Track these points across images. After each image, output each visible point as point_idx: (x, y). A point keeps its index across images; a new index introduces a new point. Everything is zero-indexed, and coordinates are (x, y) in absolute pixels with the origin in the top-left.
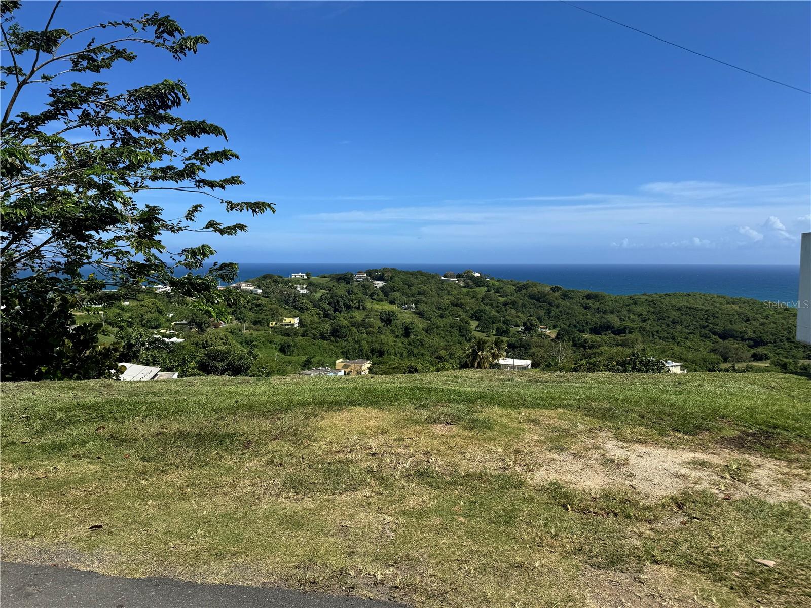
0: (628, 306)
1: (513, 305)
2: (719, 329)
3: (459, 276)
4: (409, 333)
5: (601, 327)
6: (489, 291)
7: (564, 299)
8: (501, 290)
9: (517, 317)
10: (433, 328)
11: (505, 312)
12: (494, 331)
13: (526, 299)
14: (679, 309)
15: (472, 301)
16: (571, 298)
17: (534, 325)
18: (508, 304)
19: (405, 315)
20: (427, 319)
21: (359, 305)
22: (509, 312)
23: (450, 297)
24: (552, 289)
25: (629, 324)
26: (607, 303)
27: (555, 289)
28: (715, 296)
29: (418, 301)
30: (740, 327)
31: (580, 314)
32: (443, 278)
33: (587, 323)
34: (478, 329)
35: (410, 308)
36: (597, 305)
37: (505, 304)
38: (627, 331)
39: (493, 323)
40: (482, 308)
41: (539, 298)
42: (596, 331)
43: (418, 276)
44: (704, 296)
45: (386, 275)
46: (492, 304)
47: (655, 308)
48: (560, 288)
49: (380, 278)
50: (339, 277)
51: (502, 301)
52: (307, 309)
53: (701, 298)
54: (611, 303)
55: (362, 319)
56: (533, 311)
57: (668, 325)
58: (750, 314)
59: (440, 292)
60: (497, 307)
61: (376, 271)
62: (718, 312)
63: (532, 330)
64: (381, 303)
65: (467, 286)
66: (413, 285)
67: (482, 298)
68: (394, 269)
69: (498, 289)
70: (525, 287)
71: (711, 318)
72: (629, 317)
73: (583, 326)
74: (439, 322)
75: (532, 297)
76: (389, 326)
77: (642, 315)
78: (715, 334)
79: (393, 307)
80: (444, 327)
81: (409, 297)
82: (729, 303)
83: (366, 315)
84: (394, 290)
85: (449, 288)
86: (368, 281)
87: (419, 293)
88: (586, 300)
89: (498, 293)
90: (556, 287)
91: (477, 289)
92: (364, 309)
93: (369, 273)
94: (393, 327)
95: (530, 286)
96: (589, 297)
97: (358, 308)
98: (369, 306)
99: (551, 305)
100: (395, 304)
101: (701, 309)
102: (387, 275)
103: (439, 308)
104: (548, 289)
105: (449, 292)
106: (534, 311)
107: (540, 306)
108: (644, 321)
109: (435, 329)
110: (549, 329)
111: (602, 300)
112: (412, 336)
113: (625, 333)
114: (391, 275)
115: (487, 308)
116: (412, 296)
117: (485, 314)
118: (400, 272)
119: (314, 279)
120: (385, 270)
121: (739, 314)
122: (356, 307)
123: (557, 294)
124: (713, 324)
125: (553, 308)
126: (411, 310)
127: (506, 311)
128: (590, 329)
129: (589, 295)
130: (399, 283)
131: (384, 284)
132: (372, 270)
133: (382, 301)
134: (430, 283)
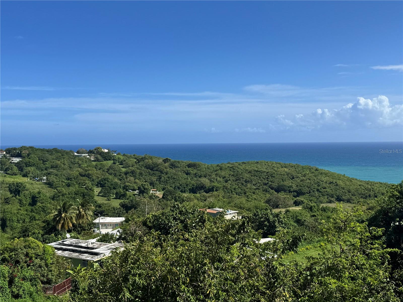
0: (216, 171)
1: (133, 173)
2: (275, 185)
3: (90, 152)
4: (36, 201)
5: (196, 187)
6: (114, 163)
7: (172, 168)
8: (124, 163)
9: (135, 183)
10: (59, 196)
11: (125, 179)
12: (114, 195)
13: (143, 168)
14: (250, 172)
15: (99, 172)
16: (177, 167)
17: (147, 189)
18: (128, 173)
19: (35, 186)
20: (55, 188)
22: (128, 179)
23: (79, 169)
24: (164, 161)
25: (216, 184)
26: (202, 170)
27: (165, 161)
28: (274, 163)
29: (49, 174)
30: (288, 183)
31: (183, 178)
32: (76, 154)
33: (187, 185)
34: (101, 194)
35: (41, 180)
36: (195, 171)
37: (126, 173)
38: (215, 190)
39: (114, 188)
40: (106, 177)
41: (152, 168)
42: (193, 191)
43: (54, 152)
44: (267, 163)
45: (23, 152)
46: (115, 174)
47: (234, 172)
48: (170, 160)
49: (18, 155)
51: (123, 171)
53: (265, 164)
54: (204, 169)
56: (147, 178)
57: (242, 184)
58: (294, 174)
59: (72, 166)
60: (120, 175)
61: (15, 149)
62: (274, 173)
63: (145, 192)
64: (14, 176)
65: (97, 160)
66: (48, 160)
67: (108, 169)
68: (31, 147)
69: (121, 162)
70: (143, 159)
71: (270, 178)
72: (216, 180)
73: (184, 188)
74: (64, 190)
75: (148, 167)
76: (17, 196)
77: (225, 177)
78: (272, 188)
79: (26, 180)
80: (69, 194)
81: (42, 170)
82: (282, 167)
84: (28, 165)
85: (80, 162)
86: (6, 158)
87: (52, 167)
88: (187, 168)
89: (122, 164)
90: (167, 159)
91: (105, 162)
93: (8, 151)
94: (22, 197)
95: (146, 159)
96: (189, 166)
99: (161, 172)
100: (28, 177)
101: (264, 172)
102: (25, 152)
103: (68, 179)
104: (161, 161)
105: (80, 165)
106: (149, 178)
107: (154, 174)
108: (226, 181)
109: (61, 197)
110: (159, 191)
111: (199, 167)
112: (39, 204)
113: (213, 191)
114: (28, 152)
115: (110, 177)
116: (46, 169)
117: (108, 181)
118: (37, 150)
120: (23, 148)
121: (288, 174)
123: (167, 164)
124: (271, 182)
125: (163, 175)
126: (43, 181)
127: (127, 178)
128: (189, 189)
129: (189, 164)
130: (34, 158)
131: (21, 159)
132: (12, 149)
133: (15, 175)
134: (64, 158)
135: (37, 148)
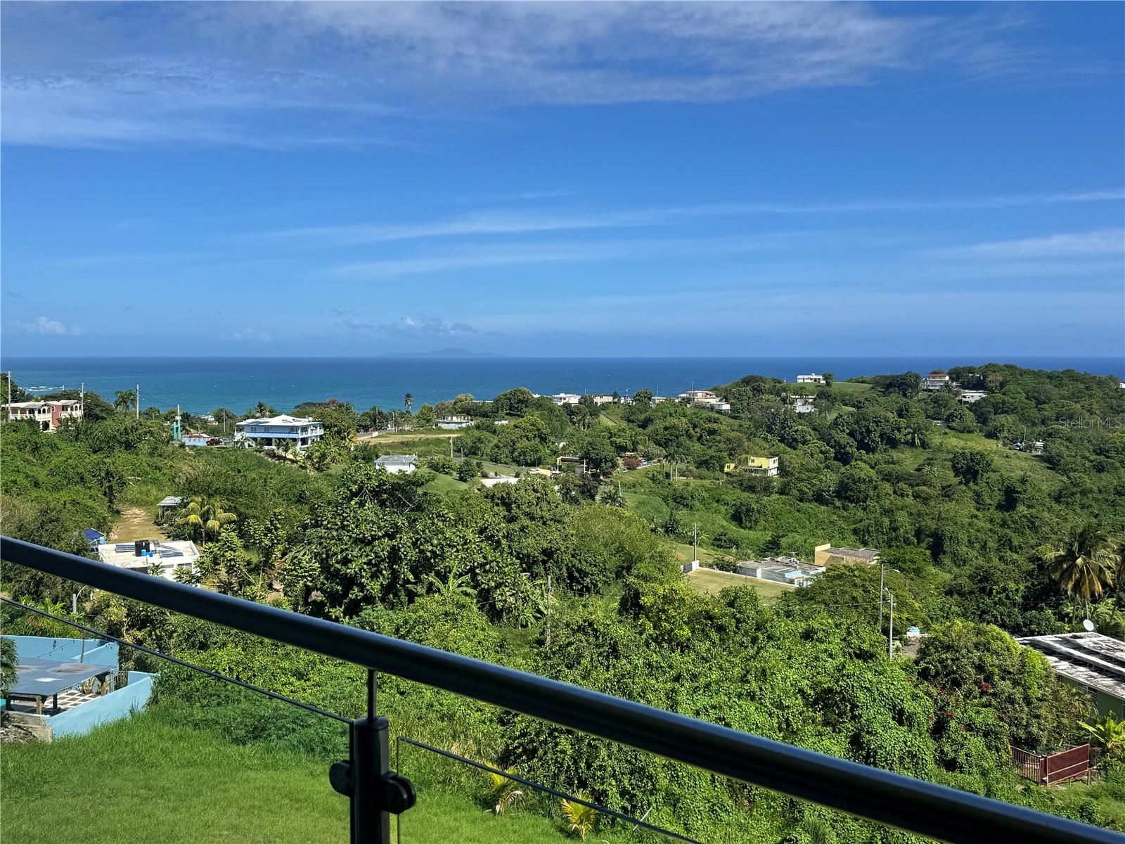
4: (1015, 500)
10: (1073, 494)
19: (1014, 462)
20: (1065, 472)
21: (913, 439)
29: (1050, 435)
35: (1030, 448)
43: (1066, 381)
45: (990, 378)
49: (978, 385)
50: (888, 381)
52: (805, 442)
55: (916, 466)
61: (971, 370)
64: (966, 436)
66: (1050, 400)
68: (1009, 367)
74: (1089, 481)
76: (971, 484)
79: (992, 445)
80: (1100, 492)
81: (1034, 424)
83: (928, 459)
84: (1000, 409)
86: (950, 391)
87: (1059, 418)
92: (924, 445)
93: (956, 374)
94: (981, 486)
97: (912, 444)
98: (936, 440)
100: (997, 438)
102: (994, 379)
103: (1099, 452)
109: (1078, 495)
112: (1021, 508)
114: (1001, 379)
116: (1043, 423)
118: (1024, 373)
119: (838, 386)
120: (991, 368)
122: (906, 443)
126: (1034, 453)
130: (1016, 395)
131: (984, 396)
132: (964, 369)
133: (969, 432)
134: (1090, 396)
135: (1025, 368)
